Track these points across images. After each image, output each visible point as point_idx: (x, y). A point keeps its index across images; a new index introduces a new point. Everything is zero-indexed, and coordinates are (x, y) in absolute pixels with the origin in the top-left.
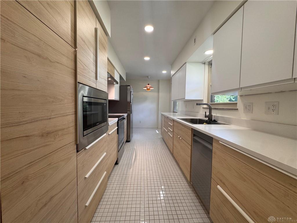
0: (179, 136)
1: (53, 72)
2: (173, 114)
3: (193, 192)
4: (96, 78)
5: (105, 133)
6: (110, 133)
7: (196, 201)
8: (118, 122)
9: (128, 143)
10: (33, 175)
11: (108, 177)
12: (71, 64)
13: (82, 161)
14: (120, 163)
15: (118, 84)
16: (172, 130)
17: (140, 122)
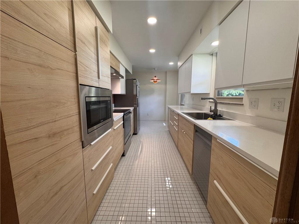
0: (183, 131)
1: (55, 78)
2: (181, 107)
3: (195, 184)
4: (99, 77)
5: (110, 129)
6: (115, 128)
7: (197, 192)
8: (123, 117)
9: (135, 136)
10: (43, 170)
11: (115, 168)
12: (72, 68)
13: (88, 155)
14: (127, 155)
15: (123, 78)
16: (177, 124)
17: (148, 114)
